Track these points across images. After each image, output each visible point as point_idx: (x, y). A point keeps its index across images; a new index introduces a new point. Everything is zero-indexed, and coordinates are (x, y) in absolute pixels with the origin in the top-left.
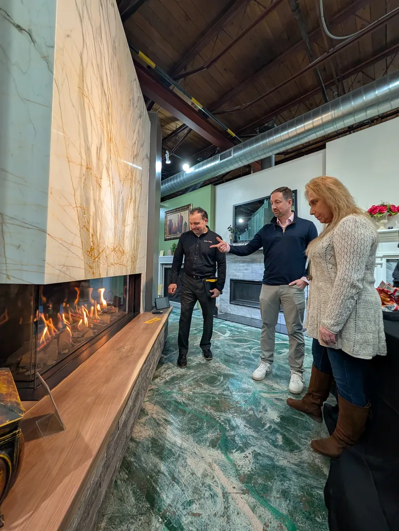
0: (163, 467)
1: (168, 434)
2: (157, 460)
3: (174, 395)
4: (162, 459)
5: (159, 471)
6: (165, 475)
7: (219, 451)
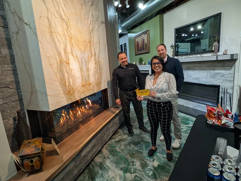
0: (100, 172)
1: (107, 162)
2: (99, 169)
3: (116, 148)
4: (101, 169)
5: (98, 173)
6: (100, 174)
7: (122, 172)
